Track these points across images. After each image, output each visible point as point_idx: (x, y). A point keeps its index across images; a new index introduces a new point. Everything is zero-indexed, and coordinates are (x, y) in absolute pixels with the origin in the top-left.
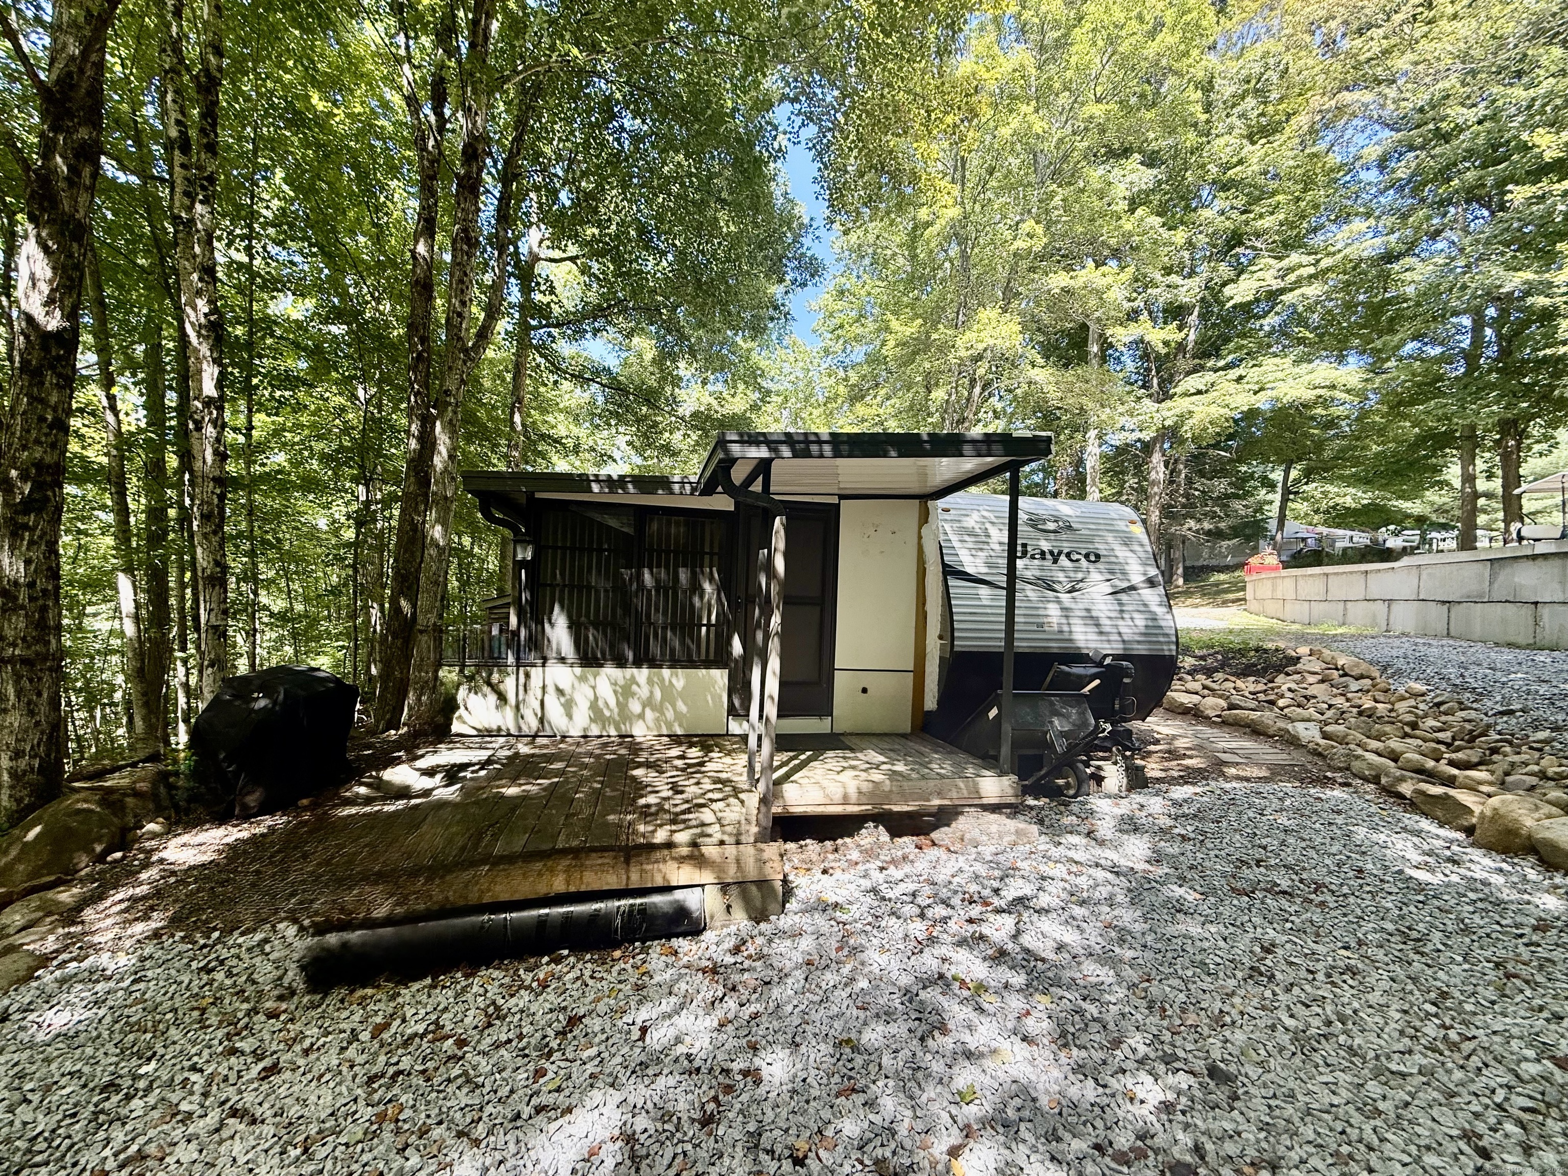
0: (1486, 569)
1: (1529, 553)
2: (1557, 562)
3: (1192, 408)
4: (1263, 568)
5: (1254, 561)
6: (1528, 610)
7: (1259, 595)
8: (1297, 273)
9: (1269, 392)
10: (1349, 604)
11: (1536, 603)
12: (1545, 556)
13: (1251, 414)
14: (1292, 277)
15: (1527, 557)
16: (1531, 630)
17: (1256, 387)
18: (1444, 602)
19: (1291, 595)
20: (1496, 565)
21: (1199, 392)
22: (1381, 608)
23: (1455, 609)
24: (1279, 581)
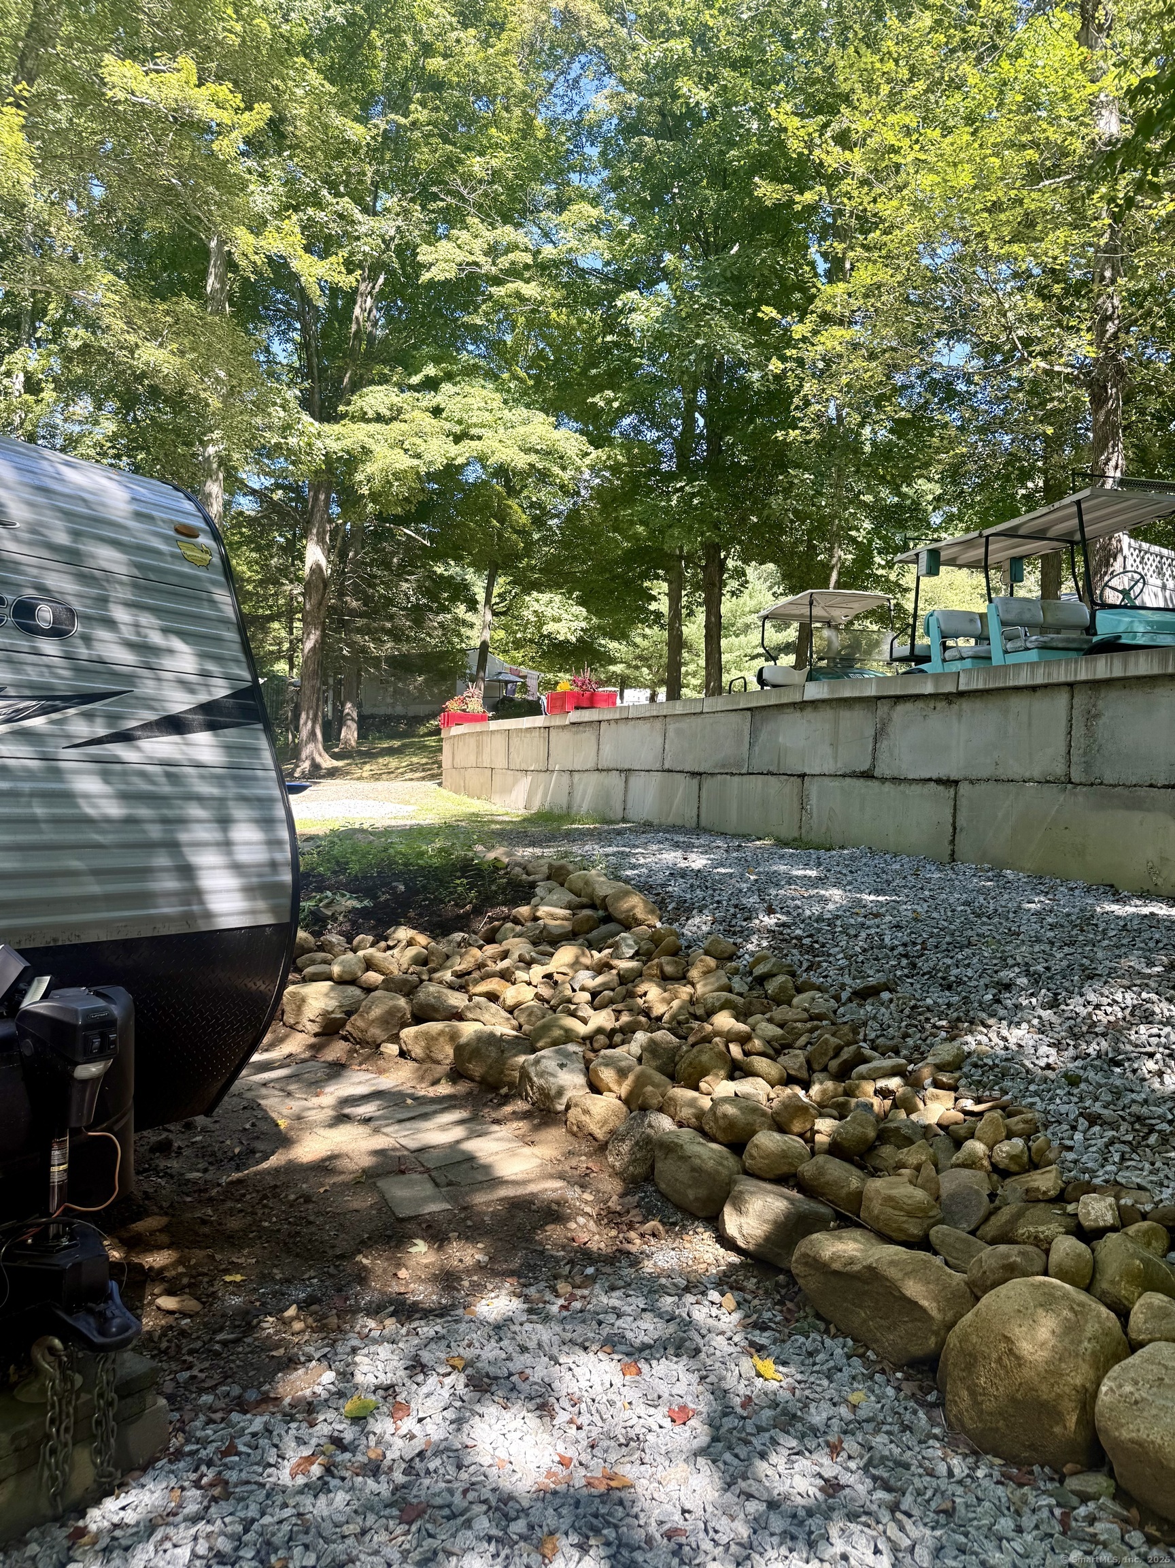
0: (744, 722)
1: (798, 699)
2: (827, 714)
3: (370, 444)
4: (466, 717)
5: (453, 706)
6: (792, 785)
7: (459, 761)
8: (511, 256)
9: (474, 444)
10: (576, 776)
11: (802, 776)
12: (815, 704)
13: (451, 471)
14: (504, 262)
15: (794, 704)
16: (796, 817)
17: (457, 429)
18: (693, 774)
19: (500, 762)
20: (758, 717)
21: (379, 418)
22: (615, 780)
23: (708, 783)
24: (486, 738)
